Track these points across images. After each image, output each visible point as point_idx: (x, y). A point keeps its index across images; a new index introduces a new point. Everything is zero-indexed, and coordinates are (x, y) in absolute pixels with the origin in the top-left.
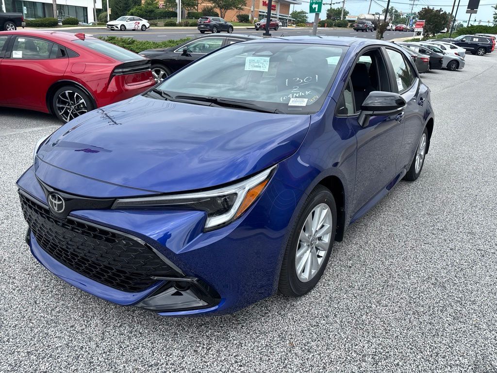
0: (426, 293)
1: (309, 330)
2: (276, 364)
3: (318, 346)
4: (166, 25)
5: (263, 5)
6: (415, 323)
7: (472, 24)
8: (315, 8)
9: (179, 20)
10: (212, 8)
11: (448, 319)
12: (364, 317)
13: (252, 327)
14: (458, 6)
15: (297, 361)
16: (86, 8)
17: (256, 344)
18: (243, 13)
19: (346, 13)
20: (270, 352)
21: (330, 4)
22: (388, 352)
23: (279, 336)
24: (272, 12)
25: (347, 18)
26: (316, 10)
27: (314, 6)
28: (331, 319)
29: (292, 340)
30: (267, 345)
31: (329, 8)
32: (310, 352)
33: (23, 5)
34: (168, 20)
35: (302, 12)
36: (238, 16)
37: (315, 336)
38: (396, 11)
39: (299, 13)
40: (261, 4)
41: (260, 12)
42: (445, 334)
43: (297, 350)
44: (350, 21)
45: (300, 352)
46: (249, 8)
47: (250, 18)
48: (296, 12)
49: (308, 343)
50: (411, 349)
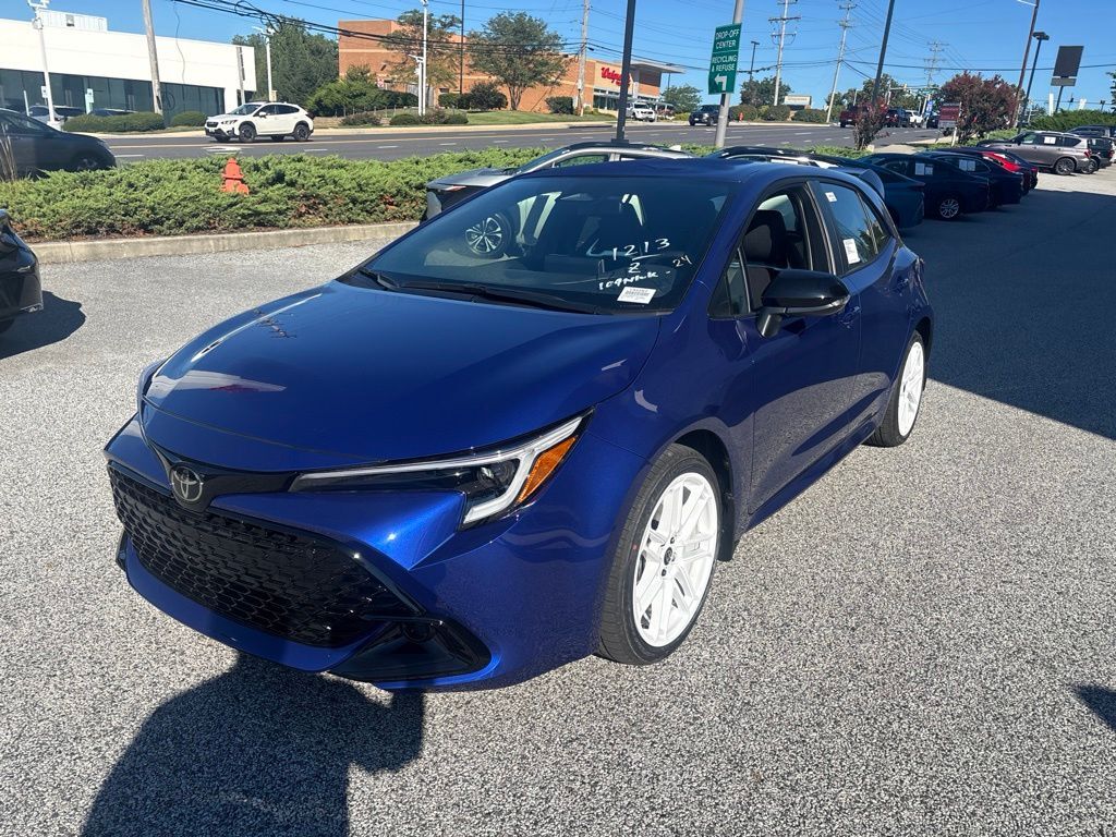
0: (1015, 679)
1: (787, 749)
2: (731, 812)
3: (809, 780)
4: (393, 123)
5: (604, 76)
7: (1065, 109)
8: (721, 83)
9: (421, 110)
10: (491, 86)
11: (1065, 728)
12: (895, 726)
13: (672, 744)
14: (1033, 69)
15: (773, 808)
16: (222, 90)
17: (686, 776)
18: (558, 93)
19: (785, 90)
20: (717, 791)
21: (750, 73)
22: (952, 792)
23: (730, 761)
25: (788, 101)
26: (724, 88)
27: (718, 79)
28: (828, 728)
29: (756, 770)
30: (708, 778)
31: (748, 82)
32: (797, 791)
33: (86, 85)
34: (397, 112)
35: (689, 89)
36: (548, 101)
37: (801, 762)
38: (894, 85)
39: (681, 91)
40: (598, 73)
41: (597, 90)
42: (1062, 757)
43: (770, 787)
44: (793, 107)
45: (776, 790)
46: (573, 83)
47: (575, 105)
48: (674, 90)
49: (789, 774)
50: (997, 785)
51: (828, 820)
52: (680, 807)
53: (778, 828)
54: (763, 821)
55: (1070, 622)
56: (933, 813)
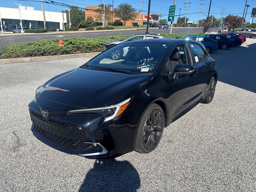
0: (216, 146)
1: (166, 159)
2: (153, 170)
3: (169, 164)
4: (97, 29)
5: (145, 18)
6: (210, 157)
7: (254, 23)
8: (171, 19)
9: (103, 26)
10: (119, 20)
11: (224, 156)
12: (189, 155)
13: (143, 157)
14: (246, 14)
15: (161, 169)
16: (59, 23)
17: (145, 163)
18: (134, 22)
19: (187, 20)
20: (151, 166)
21: (179, 16)
22: (198, 167)
23: (154, 161)
24: (150, 20)
25: (188, 22)
27: (170, 18)
28: (175, 155)
29: (159, 162)
30: (149, 164)
31: (179, 18)
32: (167, 166)
33: (29, 22)
34: (98, 27)
35: (165, 20)
36: (132, 24)
37: (168, 161)
38: (214, 18)
39: (163, 20)
40: (144, 17)
41: (143, 21)
42: (222, 161)
43: (161, 165)
44: (189, 24)
45: (162, 166)
46: (138, 19)
47: (138, 24)
48: (161, 20)
49: (166, 163)
50: (208, 166)
51: (172, 171)
52: (143, 169)
53: (161, 172)
54: (159, 171)
55: (231, 136)
56: (193, 170)
